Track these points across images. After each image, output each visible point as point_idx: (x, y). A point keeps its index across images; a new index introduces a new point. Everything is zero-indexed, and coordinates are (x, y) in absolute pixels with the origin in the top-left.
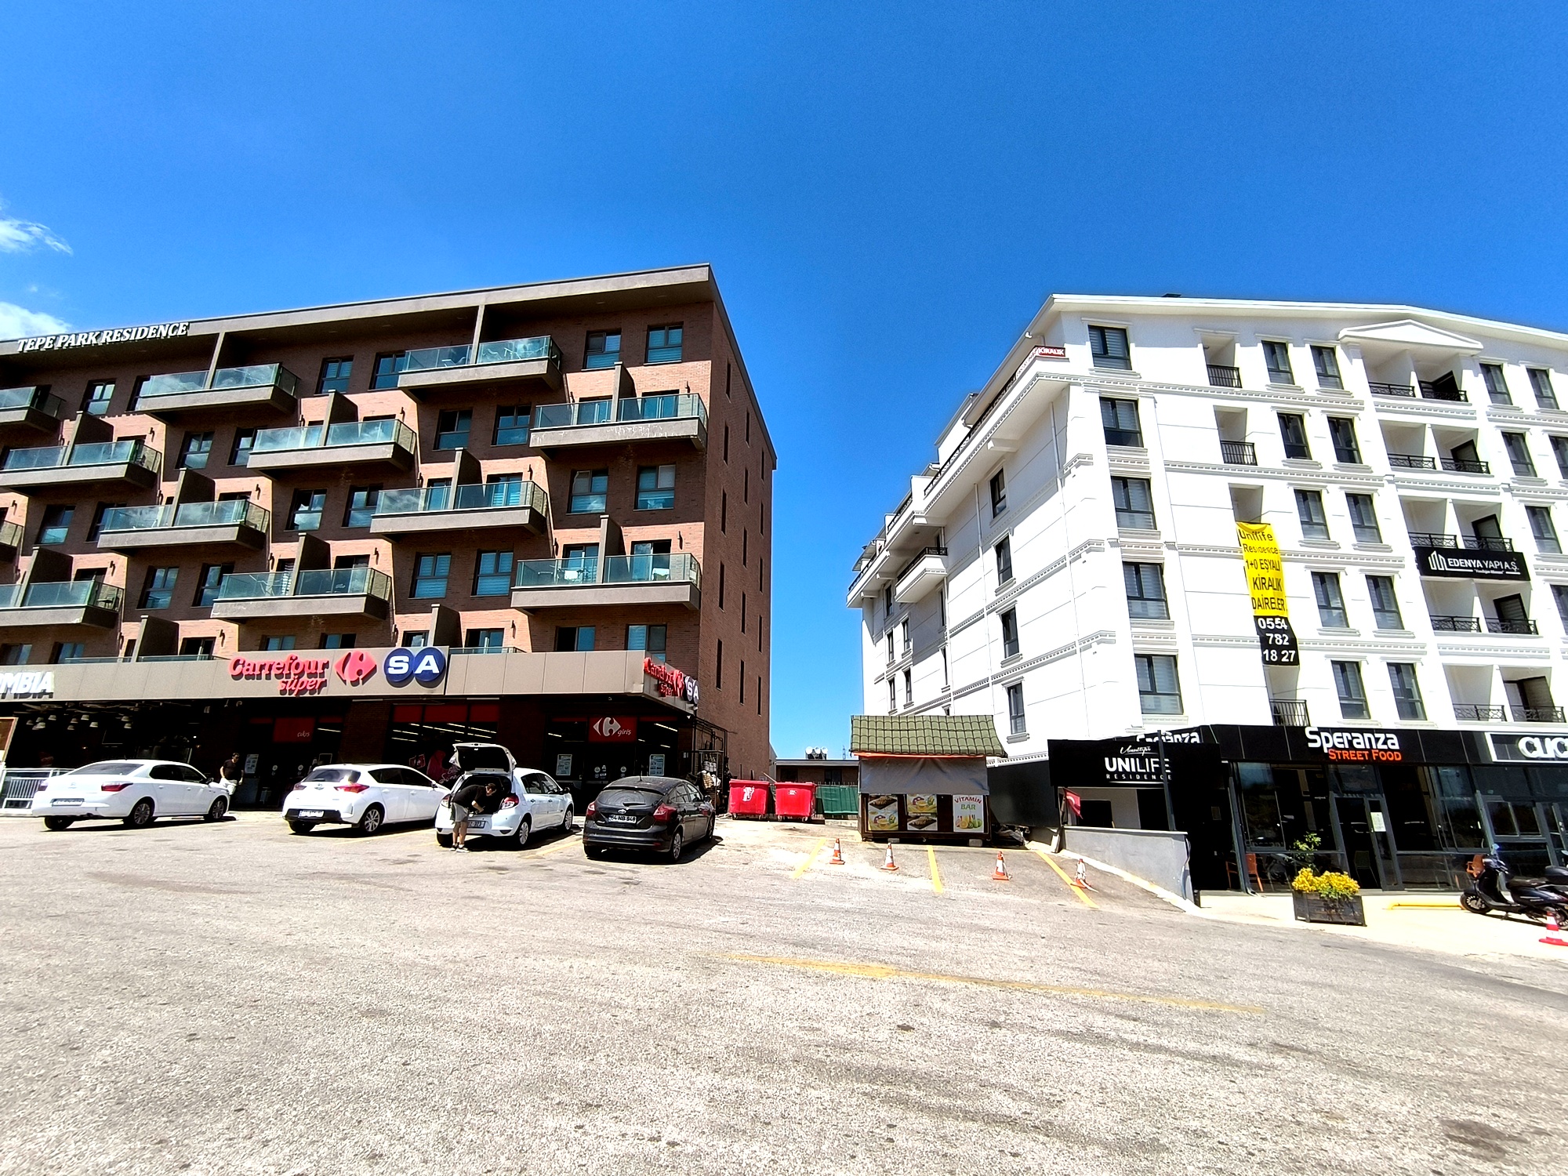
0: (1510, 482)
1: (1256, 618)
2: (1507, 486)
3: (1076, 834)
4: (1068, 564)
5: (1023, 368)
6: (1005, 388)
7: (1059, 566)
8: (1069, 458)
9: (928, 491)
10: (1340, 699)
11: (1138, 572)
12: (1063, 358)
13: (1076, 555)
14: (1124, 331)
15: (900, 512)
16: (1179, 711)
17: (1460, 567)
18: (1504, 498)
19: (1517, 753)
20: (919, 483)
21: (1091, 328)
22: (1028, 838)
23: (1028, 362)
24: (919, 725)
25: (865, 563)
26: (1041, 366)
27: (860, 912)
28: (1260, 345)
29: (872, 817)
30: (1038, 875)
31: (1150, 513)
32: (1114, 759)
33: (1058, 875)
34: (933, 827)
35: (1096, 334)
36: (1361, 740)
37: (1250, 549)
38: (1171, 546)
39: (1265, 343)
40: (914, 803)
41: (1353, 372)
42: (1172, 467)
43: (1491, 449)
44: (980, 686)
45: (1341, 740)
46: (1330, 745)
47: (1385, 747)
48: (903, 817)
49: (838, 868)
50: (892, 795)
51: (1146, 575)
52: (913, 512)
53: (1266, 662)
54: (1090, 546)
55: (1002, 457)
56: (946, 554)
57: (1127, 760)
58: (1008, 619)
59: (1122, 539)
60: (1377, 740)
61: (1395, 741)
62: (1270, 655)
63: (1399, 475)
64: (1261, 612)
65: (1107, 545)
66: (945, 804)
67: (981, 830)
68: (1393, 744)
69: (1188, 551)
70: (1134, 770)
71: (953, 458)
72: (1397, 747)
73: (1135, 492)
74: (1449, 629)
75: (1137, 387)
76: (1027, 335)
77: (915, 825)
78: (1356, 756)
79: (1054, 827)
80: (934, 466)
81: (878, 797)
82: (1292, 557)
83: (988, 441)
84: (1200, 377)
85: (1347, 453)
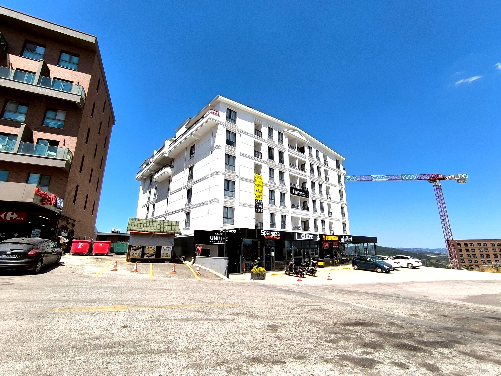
0: (309, 175)
1: (255, 200)
3: (199, 259)
4: (209, 177)
5: (206, 114)
6: (200, 119)
7: (206, 177)
8: (215, 145)
9: (170, 146)
10: (270, 223)
11: (228, 183)
12: (218, 115)
13: (212, 175)
14: (236, 113)
15: (159, 151)
16: (233, 224)
18: (308, 178)
19: (301, 238)
20: (168, 143)
21: (227, 109)
22: (185, 260)
23: (208, 113)
24: (154, 223)
25: (144, 166)
26: (211, 116)
27: (119, 287)
28: (267, 127)
29: (131, 254)
30: (185, 271)
31: (234, 166)
32: (213, 237)
33: (191, 271)
34: (154, 257)
35: (228, 111)
36: (272, 234)
37: (257, 181)
38: (238, 177)
39: (268, 127)
40: (148, 249)
41: (285, 141)
42: (241, 155)
43: (307, 167)
44: (177, 211)
45: (268, 233)
46: (266, 235)
47: (277, 235)
48: (143, 253)
49: (115, 272)
50: (141, 246)
51: (230, 184)
52: (164, 152)
53: (256, 211)
54: (216, 173)
55: (196, 141)
56: (173, 168)
57: (216, 237)
58: (189, 191)
59: (225, 172)
60: (276, 234)
61: (279, 234)
62: (258, 210)
63: (290, 169)
64: (257, 198)
65: (221, 174)
66: (159, 249)
67: (170, 258)
69: (242, 179)
70: (218, 240)
71: (180, 137)
72: (279, 236)
73: (231, 160)
74: (294, 208)
75: (237, 130)
76: (209, 105)
77: (147, 256)
78: (271, 237)
79: (193, 257)
80: (174, 138)
81: (135, 246)
82: (266, 185)
83: (192, 134)
84: (253, 132)
85: (281, 161)
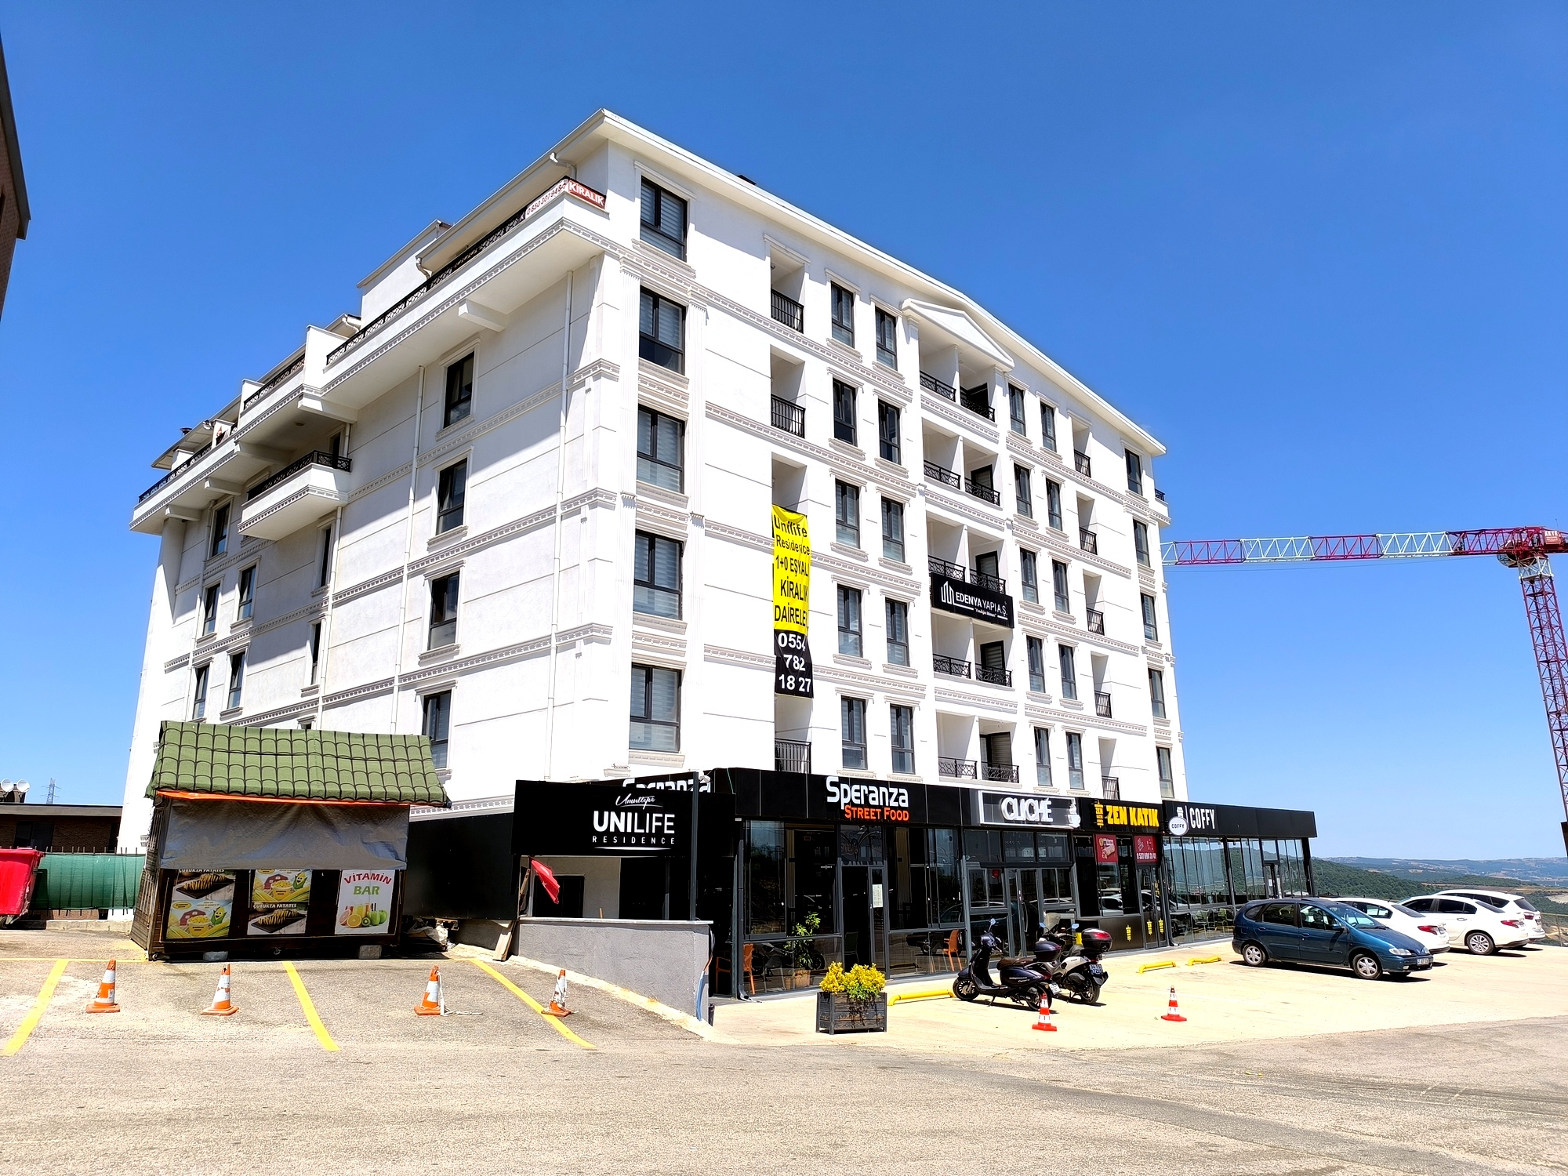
0: (1012, 518)
1: (777, 632)
2: (1010, 523)
3: (535, 929)
4: (558, 519)
5: (540, 204)
6: (503, 227)
7: (543, 519)
8: (584, 363)
9: (334, 358)
10: (844, 743)
11: (652, 547)
12: (600, 209)
13: (572, 507)
14: (683, 204)
15: (273, 381)
16: (674, 747)
17: (964, 604)
18: (1006, 535)
19: (999, 815)
20: (319, 343)
21: (645, 181)
22: (454, 938)
23: (549, 197)
24: (268, 746)
25: (182, 457)
26: (569, 210)
28: (829, 284)
29: (175, 914)
30: (486, 1000)
31: (678, 468)
33: (517, 998)
34: (298, 928)
35: (649, 194)
36: (875, 795)
37: (781, 543)
38: (697, 519)
39: (834, 286)
40: (267, 885)
41: (908, 353)
42: (714, 412)
43: (1004, 480)
44: (379, 689)
45: (858, 794)
46: (847, 800)
47: (896, 804)
48: (242, 908)
50: (227, 871)
51: (662, 552)
52: (301, 387)
53: (778, 689)
54: (594, 498)
55: (476, 335)
56: (348, 469)
58: (444, 591)
59: (640, 497)
60: (891, 795)
61: (906, 797)
62: (786, 681)
63: (931, 487)
64: (783, 625)
65: (619, 502)
66: (326, 885)
67: (383, 929)
68: (904, 801)
69: (719, 532)
71: (391, 315)
72: (906, 805)
73: (664, 435)
75: (690, 288)
76: (552, 157)
77: (263, 926)
78: (869, 815)
79: (504, 918)
80: (350, 320)
81: (196, 875)
82: (823, 562)
83: (461, 303)
84: (762, 304)
85: (889, 448)
